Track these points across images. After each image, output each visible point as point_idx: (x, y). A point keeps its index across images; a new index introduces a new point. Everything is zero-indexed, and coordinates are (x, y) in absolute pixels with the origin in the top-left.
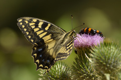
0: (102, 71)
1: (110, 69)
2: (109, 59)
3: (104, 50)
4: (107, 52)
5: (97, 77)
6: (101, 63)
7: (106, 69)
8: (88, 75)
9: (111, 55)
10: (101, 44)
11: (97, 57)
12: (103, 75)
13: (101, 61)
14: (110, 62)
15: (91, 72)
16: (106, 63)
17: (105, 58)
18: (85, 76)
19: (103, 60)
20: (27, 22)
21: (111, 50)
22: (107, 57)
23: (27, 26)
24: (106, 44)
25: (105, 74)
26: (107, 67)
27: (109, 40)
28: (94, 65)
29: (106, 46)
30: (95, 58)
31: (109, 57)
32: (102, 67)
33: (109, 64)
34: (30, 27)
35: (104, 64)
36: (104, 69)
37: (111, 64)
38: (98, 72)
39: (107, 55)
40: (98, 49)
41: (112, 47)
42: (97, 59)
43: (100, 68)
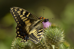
0: (50, 43)
1: (55, 42)
2: (54, 36)
3: (52, 30)
4: (53, 32)
5: (47, 47)
6: (50, 38)
7: (53, 42)
8: (42, 46)
9: (56, 34)
10: (50, 27)
11: (47, 34)
12: (51, 46)
13: (50, 37)
14: (55, 38)
15: (44, 44)
16: (52, 38)
17: (52, 35)
18: (40, 46)
19: (51, 37)
20: (16, 10)
21: (56, 31)
22: (53, 35)
23: (16, 13)
24: (52, 27)
25: (52, 45)
26: (53, 41)
27: (54, 25)
28: (45, 39)
29: (53, 28)
30: (46, 35)
31: (54, 35)
32: (50, 41)
33: (54, 39)
34: (18, 14)
35: (52, 39)
36: (51, 42)
37: (56, 39)
38: (48, 44)
39: (53, 33)
40: (48, 30)
41: (56, 29)
42: (47, 36)
43: (49, 41)
